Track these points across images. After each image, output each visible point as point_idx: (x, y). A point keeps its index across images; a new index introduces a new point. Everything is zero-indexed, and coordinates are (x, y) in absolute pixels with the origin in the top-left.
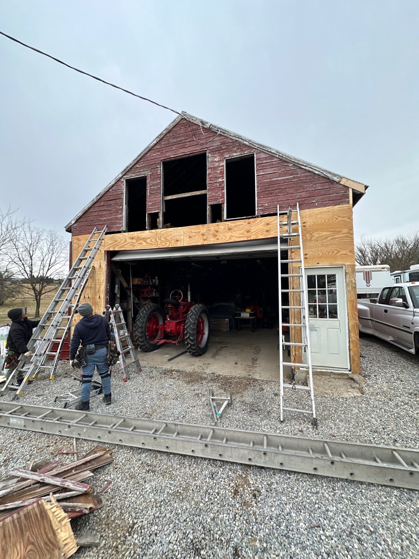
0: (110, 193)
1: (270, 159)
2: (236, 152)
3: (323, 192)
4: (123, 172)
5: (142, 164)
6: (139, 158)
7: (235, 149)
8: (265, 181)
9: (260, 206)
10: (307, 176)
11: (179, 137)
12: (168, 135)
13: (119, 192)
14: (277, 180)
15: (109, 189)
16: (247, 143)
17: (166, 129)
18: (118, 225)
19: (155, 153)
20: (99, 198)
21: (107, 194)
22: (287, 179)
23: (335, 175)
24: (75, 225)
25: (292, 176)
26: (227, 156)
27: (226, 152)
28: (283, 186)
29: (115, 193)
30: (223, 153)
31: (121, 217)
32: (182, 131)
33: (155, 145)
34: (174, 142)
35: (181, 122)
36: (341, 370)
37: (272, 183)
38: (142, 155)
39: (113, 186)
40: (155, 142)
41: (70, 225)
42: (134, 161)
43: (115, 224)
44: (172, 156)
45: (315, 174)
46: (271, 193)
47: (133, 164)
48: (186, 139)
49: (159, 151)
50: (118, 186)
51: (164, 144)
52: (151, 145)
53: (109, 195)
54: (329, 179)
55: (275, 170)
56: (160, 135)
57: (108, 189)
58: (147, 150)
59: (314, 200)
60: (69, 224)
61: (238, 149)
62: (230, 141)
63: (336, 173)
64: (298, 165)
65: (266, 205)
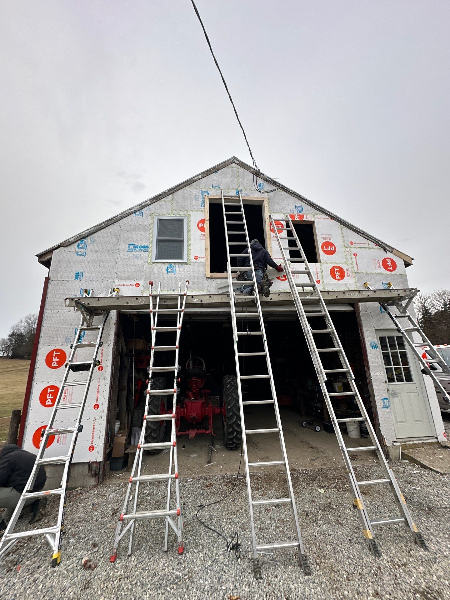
20: (110, 223)
36: (430, 439)
40: (200, 177)
52: (195, 178)
54: (383, 248)
56: (207, 171)
57: (126, 215)
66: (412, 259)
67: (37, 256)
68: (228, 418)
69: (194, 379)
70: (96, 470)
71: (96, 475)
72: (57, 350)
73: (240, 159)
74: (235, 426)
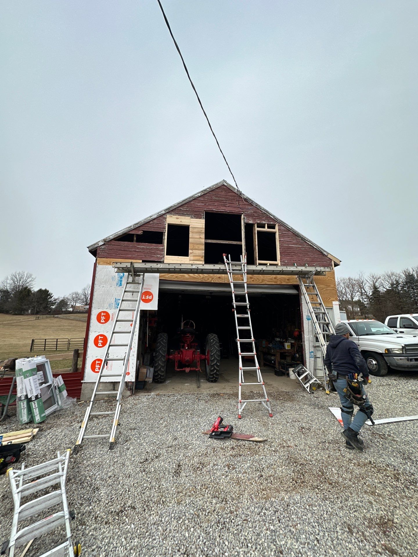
0: (150, 225)
1: (287, 232)
2: (265, 221)
3: (319, 260)
4: (167, 209)
5: (186, 208)
6: (184, 203)
7: (264, 218)
8: (285, 245)
9: (283, 262)
10: (310, 248)
11: (221, 197)
12: (211, 193)
13: (161, 226)
14: (292, 247)
15: (150, 221)
16: (272, 217)
17: (210, 188)
18: (159, 256)
19: (199, 203)
20: (137, 226)
21: (146, 225)
22: (298, 247)
23: (325, 251)
24: (103, 247)
25: (301, 246)
26: (259, 222)
27: (257, 219)
28: (296, 251)
29: (156, 226)
30: (255, 219)
31: (163, 249)
32: (223, 193)
33: (199, 197)
34: (216, 200)
35: (223, 187)
37: (289, 248)
38: (187, 201)
39: (155, 219)
40: (199, 195)
41: (96, 246)
42: (178, 204)
43: (155, 254)
44: (214, 210)
45: (313, 247)
46: (289, 254)
47: (178, 206)
48: (226, 201)
49: (202, 203)
50: (160, 221)
51: (207, 199)
52: (196, 196)
53: (149, 226)
54: (322, 253)
55: (290, 240)
56: (205, 190)
57: (148, 221)
58: (191, 199)
59: (314, 263)
60: (95, 244)
61: (266, 219)
62: (260, 212)
63: (326, 250)
64: (304, 240)
65: (286, 261)
66: (340, 261)
67: (88, 248)
68: (211, 361)
69: (188, 335)
70: (131, 387)
71: (131, 389)
72: (104, 312)
73: (228, 182)
74: (215, 366)
